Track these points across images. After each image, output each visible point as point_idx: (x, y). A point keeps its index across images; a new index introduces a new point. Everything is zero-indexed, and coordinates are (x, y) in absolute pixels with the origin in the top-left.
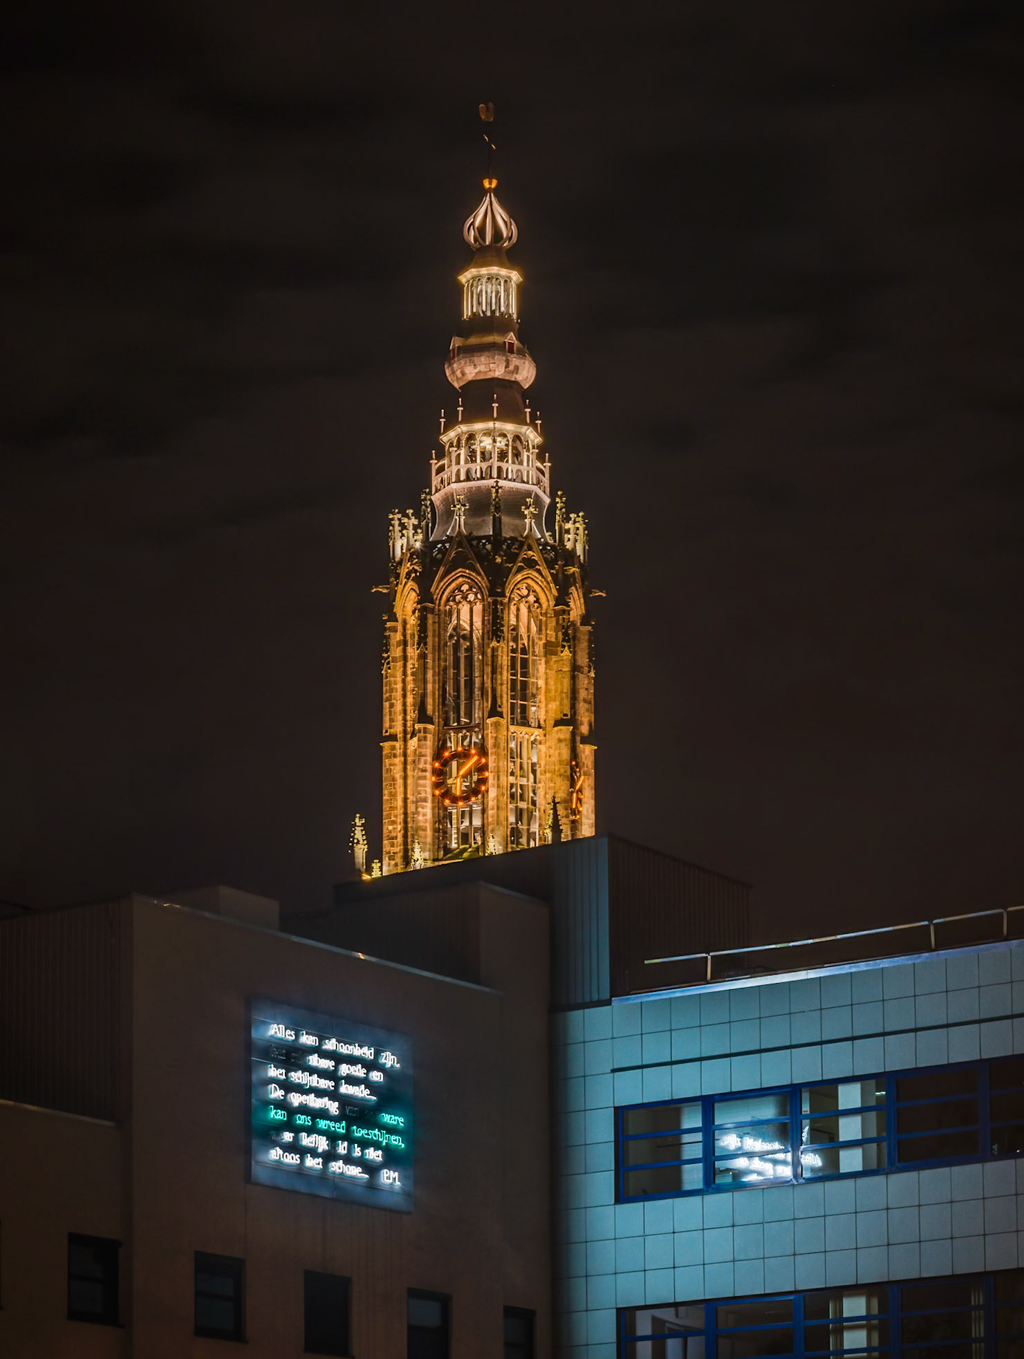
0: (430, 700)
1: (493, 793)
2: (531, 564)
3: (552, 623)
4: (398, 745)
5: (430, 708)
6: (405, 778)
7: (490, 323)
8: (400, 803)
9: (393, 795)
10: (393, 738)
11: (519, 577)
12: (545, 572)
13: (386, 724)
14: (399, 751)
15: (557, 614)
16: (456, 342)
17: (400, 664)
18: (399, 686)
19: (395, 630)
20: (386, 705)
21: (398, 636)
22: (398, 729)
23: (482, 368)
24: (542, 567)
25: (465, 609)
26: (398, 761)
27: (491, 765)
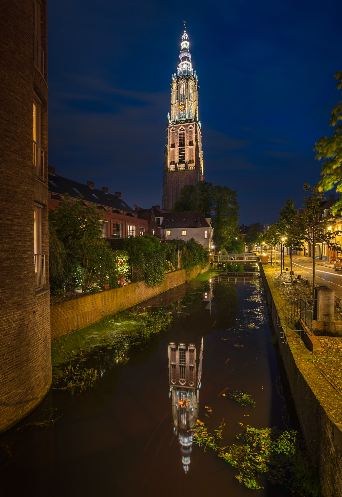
0: (178, 97)
1: (187, 109)
2: (191, 79)
3: (194, 88)
4: (173, 105)
5: (178, 98)
6: (174, 110)
7: (185, 49)
8: (173, 113)
9: (172, 112)
10: (173, 104)
11: (190, 81)
12: (193, 81)
13: (172, 103)
14: (173, 106)
15: (195, 87)
16: (181, 52)
17: (173, 95)
18: (173, 97)
19: (173, 90)
20: (172, 100)
21: (173, 91)
22: (173, 103)
23: (185, 55)
24: (193, 80)
25: (183, 85)
26: (173, 107)
27: (187, 105)
